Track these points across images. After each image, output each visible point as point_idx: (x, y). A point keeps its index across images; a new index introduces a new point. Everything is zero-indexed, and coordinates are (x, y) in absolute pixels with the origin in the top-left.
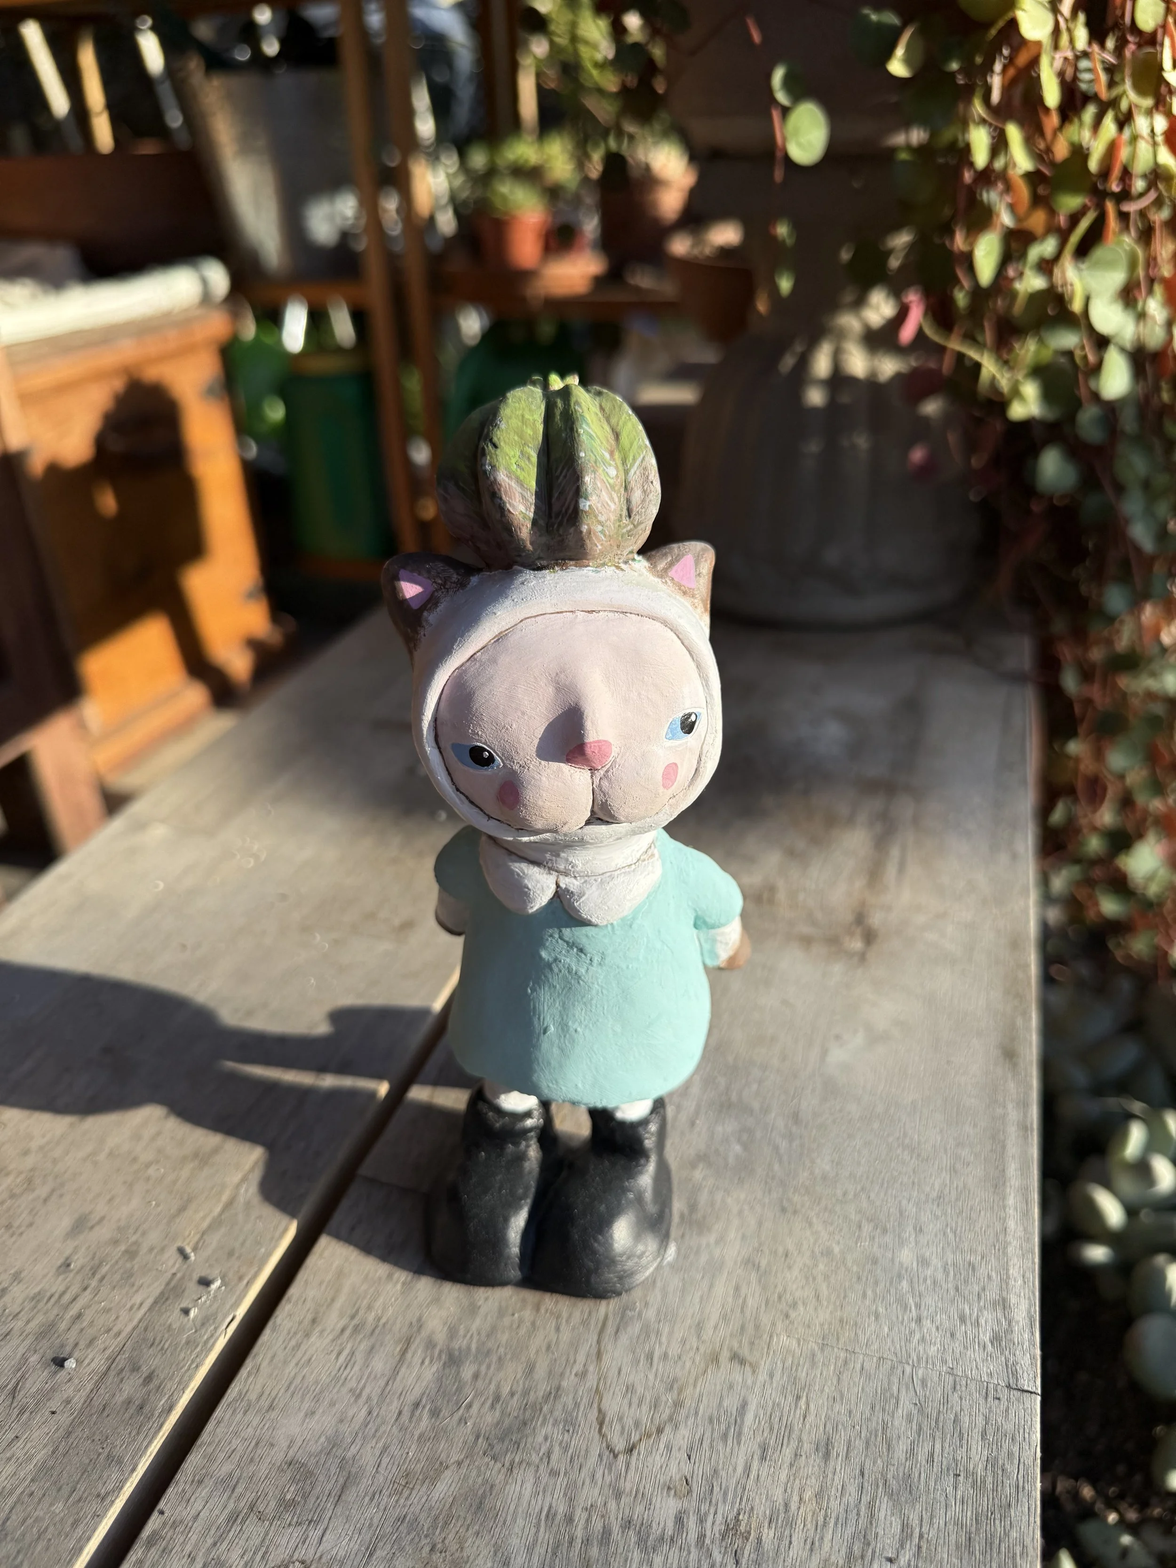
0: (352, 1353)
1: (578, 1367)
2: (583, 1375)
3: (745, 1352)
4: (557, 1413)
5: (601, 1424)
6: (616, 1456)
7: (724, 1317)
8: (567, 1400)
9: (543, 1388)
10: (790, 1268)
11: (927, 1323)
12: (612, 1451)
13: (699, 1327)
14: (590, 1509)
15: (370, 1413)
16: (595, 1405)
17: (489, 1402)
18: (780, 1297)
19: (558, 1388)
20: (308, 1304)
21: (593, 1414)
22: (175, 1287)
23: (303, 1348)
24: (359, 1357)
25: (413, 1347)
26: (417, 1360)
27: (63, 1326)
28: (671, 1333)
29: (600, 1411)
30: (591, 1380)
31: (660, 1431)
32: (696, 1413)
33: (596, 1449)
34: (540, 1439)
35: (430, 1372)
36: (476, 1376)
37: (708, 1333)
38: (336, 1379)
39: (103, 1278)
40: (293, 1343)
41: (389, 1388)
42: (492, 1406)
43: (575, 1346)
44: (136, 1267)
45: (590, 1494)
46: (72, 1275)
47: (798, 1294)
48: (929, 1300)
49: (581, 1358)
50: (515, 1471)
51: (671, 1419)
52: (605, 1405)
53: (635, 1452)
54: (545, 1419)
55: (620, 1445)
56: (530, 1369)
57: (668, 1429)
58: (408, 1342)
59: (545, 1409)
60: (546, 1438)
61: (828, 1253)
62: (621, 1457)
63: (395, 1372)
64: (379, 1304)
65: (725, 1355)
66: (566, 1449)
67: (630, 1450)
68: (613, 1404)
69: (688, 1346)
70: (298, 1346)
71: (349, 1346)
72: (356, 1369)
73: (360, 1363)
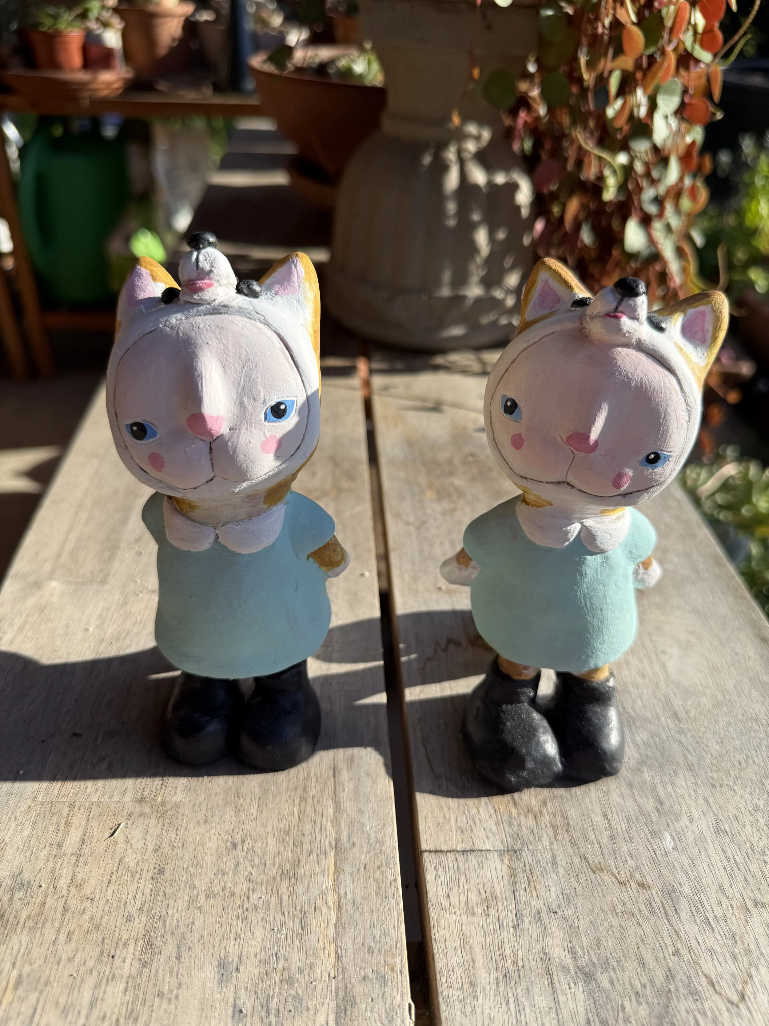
0: (516, 1000)
1: (671, 949)
2: (676, 953)
3: (759, 897)
4: (681, 990)
5: (713, 985)
6: (738, 1006)
7: (731, 877)
8: (680, 976)
9: (660, 974)
10: (744, 826)
12: (732, 1003)
13: (721, 888)
16: (700, 973)
17: (633, 999)
18: (753, 850)
19: (669, 970)
20: (458, 971)
21: (703, 980)
22: (345, 997)
23: (479, 1009)
24: (524, 1000)
25: (555, 977)
26: (565, 987)
28: (708, 899)
29: (706, 976)
30: (684, 951)
31: (751, 977)
32: (762, 954)
33: (722, 1006)
34: (684, 1014)
35: (580, 992)
36: (612, 982)
37: (729, 892)
39: (278, 1011)
40: (468, 1009)
41: (560, 1017)
42: (639, 1003)
43: (657, 933)
44: (300, 992)
46: (248, 1019)
47: (761, 845)
49: (668, 941)
51: (751, 965)
52: (706, 971)
53: (747, 998)
54: (677, 997)
55: (735, 998)
56: (642, 963)
57: (754, 973)
58: (549, 973)
59: (672, 987)
60: (688, 1012)
61: (757, 809)
62: (740, 1005)
63: (556, 1001)
64: (508, 952)
65: (750, 904)
66: (704, 1014)
67: (743, 997)
68: (708, 967)
69: (725, 907)
70: (474, 1008)
71: (510, 994)
72: (528, 1011)
73: (526, 1004)
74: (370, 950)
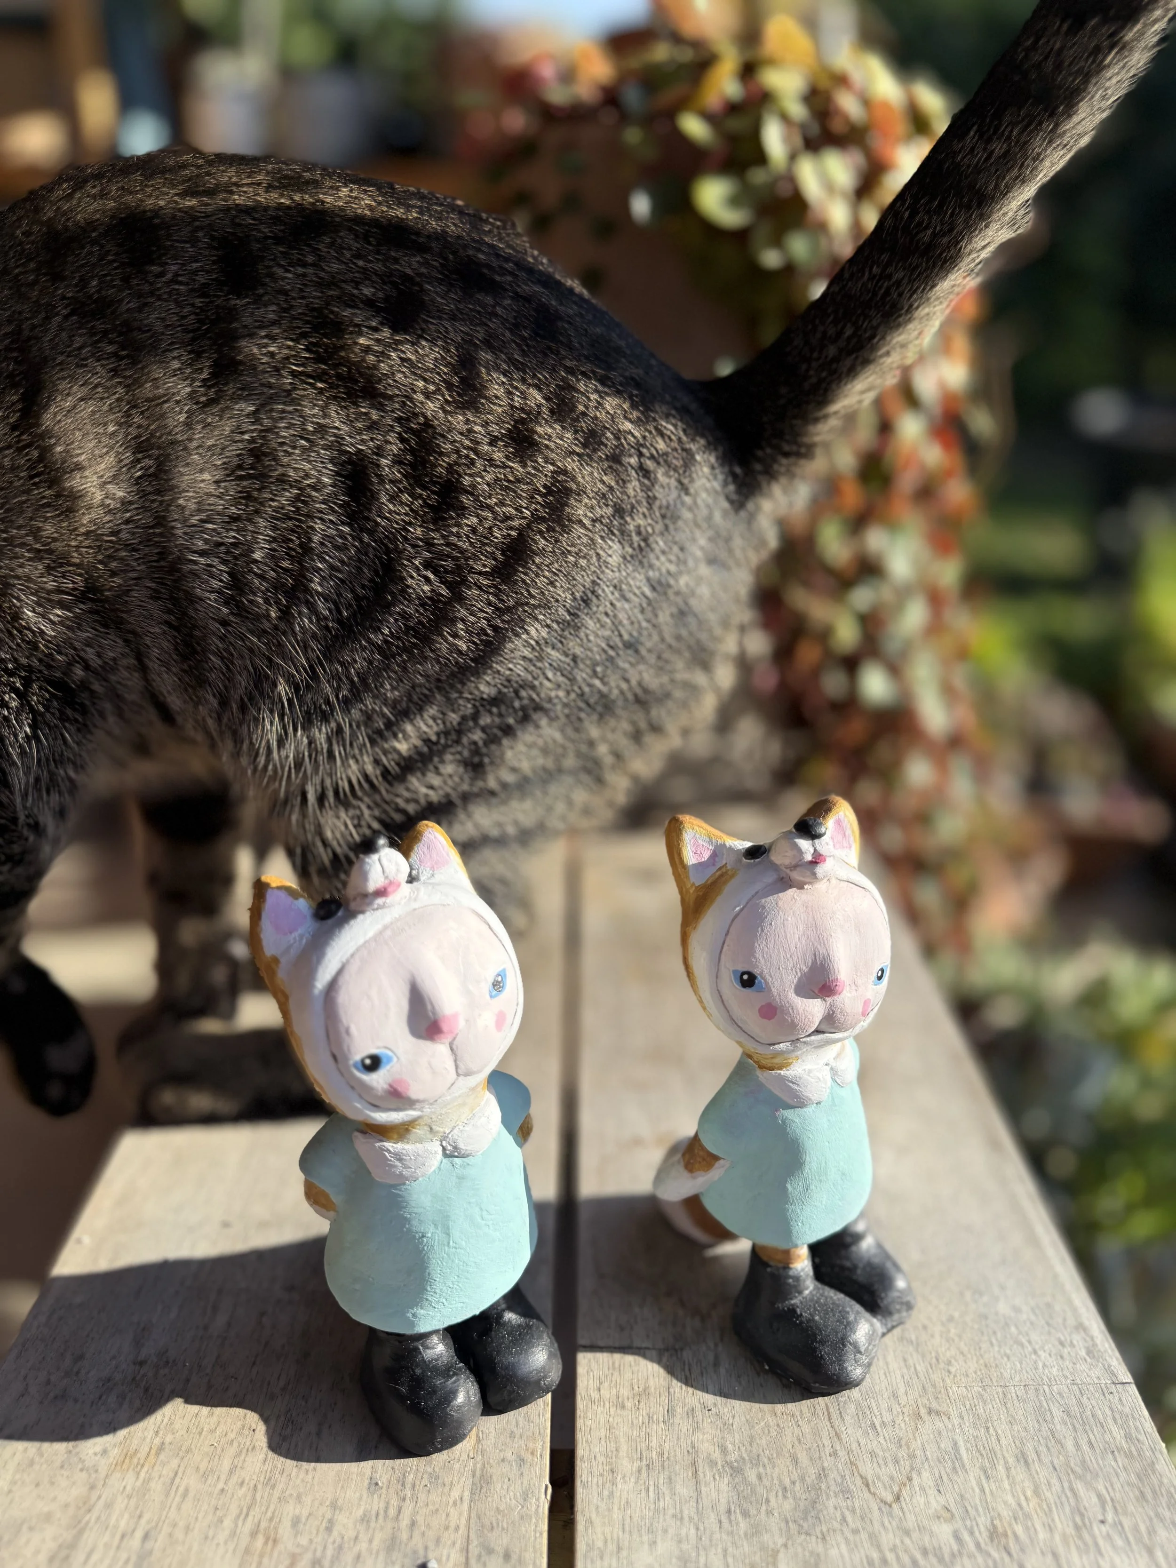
0: (657, 1487)
1: (828, 1450)
2: (834, 1454)
3: (935, 1405)
4: (833, 1488)
5: (867, 1485)
6: (890, 1506)
7: (908, 1384)
8: (833, 1475)
9: (812, 1472)
10: (932, 1336)
11: (1041, 1353)
12: (886, 1503)
13: (895, 1395)
14: (894, 1549)
15: (697, 1529)
16: (856, 1474)
17: (780, 1494)
18: (937, 1360)
19: (823, 1469)
20: (601, 1459)
21: (859, 1481)
22: (482, 1477)
23: (617, 1494)
24: (664, 1488)
25: (700, 1469)
26: (709, 1478)
27: (404, 1536)
28: (878, 1405)
29: (861, 1476)
30: (842, 1453)
31: (910, 1479)
32: (927, 1459)
33: (875, 1507)
34: (831, 1510)
35: (724, 1484)
36: (760, 1477)
37: (903, 1400)
38: (657, 1511)
39: (414, 1486)
40: (606, 1493)
41: (700, 1506)
42: (785, 1497)
43: (816, 1433)
44: (437, 1469)
45: (887, 1539)
46: (384, 1491)
47: (948, 1354)
48: (1034, 1337)
49: (827, 1443)
50: (828, 1538)
51: (912, 1469)
52: (863, 1472)
53: (902, 1499)
54: (827, 1495)
55: (889, 1498)
56: (795, 1460)
57: (914, 1476)
58: (694, 1465)
59: (823, 1486)
60: (836, 1508)
61: (951, 1319)
62: (894, 1505)
63: (699, 1492)
64: (654, 1443)
65: (923, 1412)
66: (853, 1511)
67: (898, 1498)
68: (867, 1468)
69: (895, 1413)
70: (611, 1495)
71: (651, 1483)
72: (667, 1498)
73: (667, 1492)
74: (512, 1435)
